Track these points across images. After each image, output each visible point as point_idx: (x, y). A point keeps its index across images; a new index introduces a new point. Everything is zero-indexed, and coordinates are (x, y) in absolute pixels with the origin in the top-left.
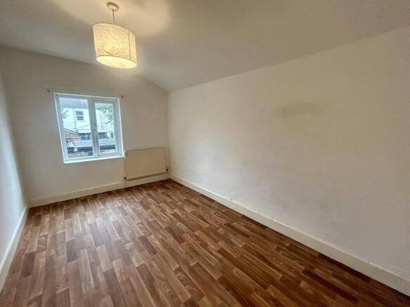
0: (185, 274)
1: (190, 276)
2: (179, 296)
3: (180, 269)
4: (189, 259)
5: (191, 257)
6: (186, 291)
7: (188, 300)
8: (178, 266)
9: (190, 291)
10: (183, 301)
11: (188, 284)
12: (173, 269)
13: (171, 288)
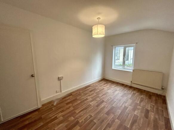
0: (90, 118)
1: (88, 121)
2: (80, 118)
3: (91, 116)
4: (97, 119)
5: (98, 120)
6: (82, 120)
7: (79, 122)
8: (93, 115)
9: (82, 122)
10: (78, 120)
11: (85, 121)
12: (91, 114)
13: (83, 115)
